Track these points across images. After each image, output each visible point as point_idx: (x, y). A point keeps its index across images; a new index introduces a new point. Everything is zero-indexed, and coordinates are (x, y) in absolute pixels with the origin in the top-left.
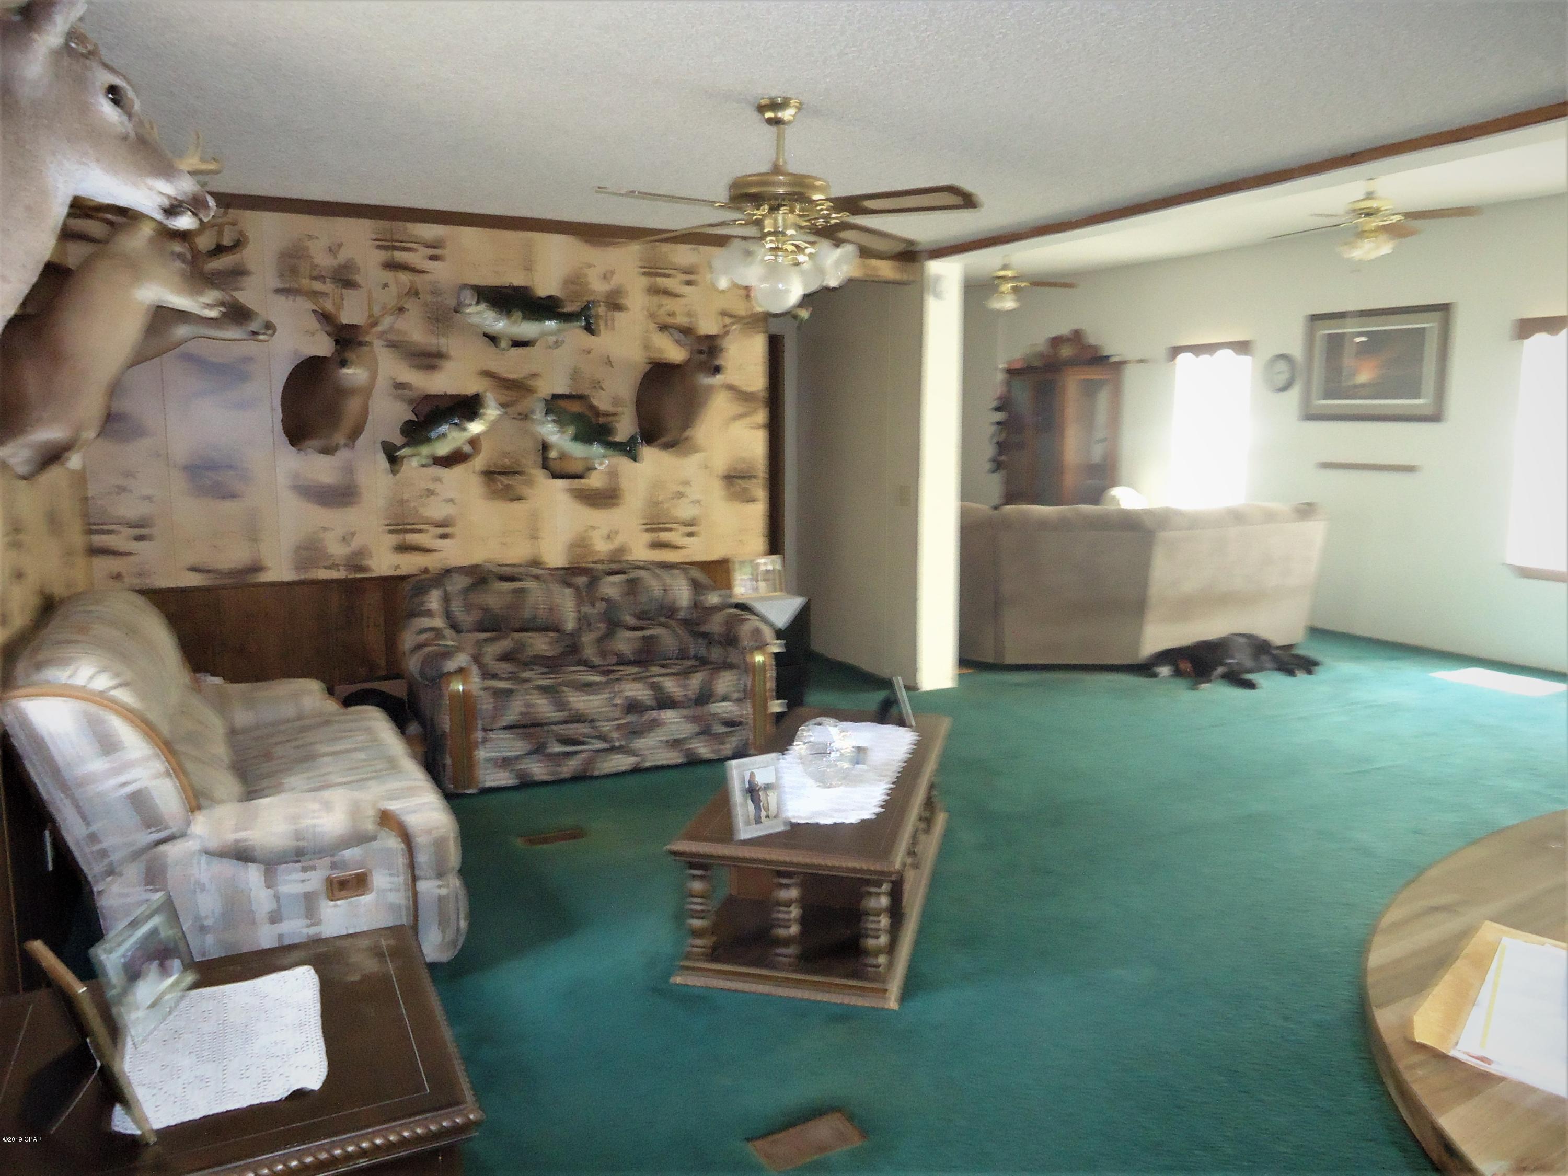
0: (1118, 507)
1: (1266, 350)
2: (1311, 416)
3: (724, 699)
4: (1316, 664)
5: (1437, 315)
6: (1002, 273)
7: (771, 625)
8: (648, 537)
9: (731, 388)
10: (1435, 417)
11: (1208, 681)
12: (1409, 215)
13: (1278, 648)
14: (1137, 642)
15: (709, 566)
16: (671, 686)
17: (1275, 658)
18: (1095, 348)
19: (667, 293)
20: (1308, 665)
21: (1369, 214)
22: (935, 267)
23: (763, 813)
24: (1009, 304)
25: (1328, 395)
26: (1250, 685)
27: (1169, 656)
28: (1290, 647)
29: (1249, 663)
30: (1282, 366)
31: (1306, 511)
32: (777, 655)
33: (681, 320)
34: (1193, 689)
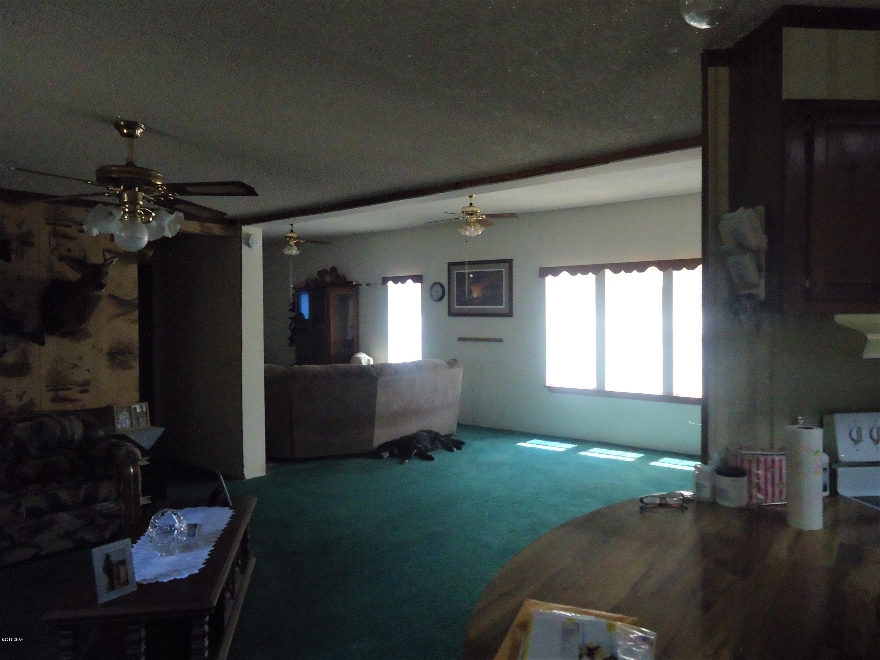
0: (360, 364)
1: (430, 280)
2: (451, 313)
3: (105, 500)
4: (463, 443)
5: (507, 265)
6: (291, 235)
7: (141, 448)
8: (50, 396)
9: (112, 297)
10: (509, 314)
11: (409, 458)
12: (487, 215)
13: (444, 436)
14: (371, 440)
15: (94, 412)
16: (64, 496)
17: (442, 442)
18: (344, 278)
19: (65, 236)
20: (459, 445)
21: (471, 214)
22: (246, 229)
23: (116, 582)
24: (295, 251)
25: (459, 303)
26: (431, 458)
27: (388, 446)
28: (450, 435)
29: (429, 446)
30: (438, 288)
31: (453, 363)
32: (143, 468)
33: (76, 253)
34: (401, 463)
